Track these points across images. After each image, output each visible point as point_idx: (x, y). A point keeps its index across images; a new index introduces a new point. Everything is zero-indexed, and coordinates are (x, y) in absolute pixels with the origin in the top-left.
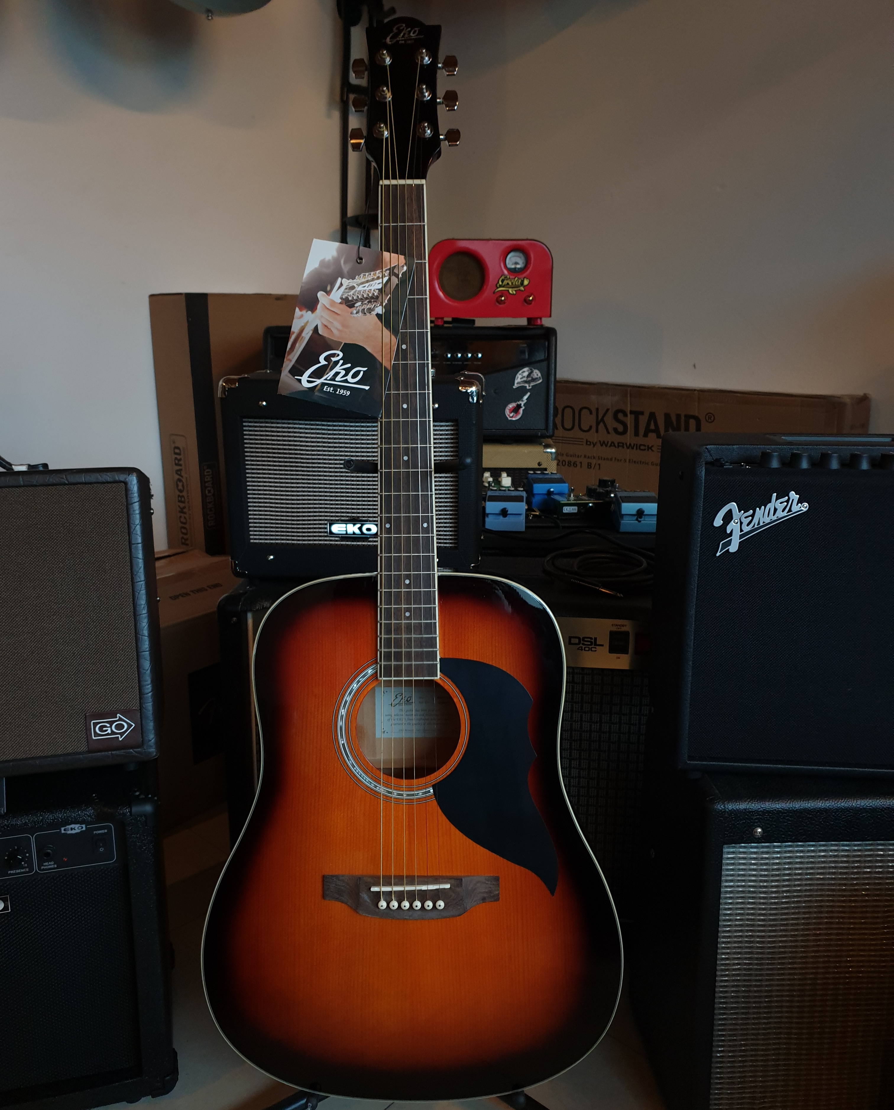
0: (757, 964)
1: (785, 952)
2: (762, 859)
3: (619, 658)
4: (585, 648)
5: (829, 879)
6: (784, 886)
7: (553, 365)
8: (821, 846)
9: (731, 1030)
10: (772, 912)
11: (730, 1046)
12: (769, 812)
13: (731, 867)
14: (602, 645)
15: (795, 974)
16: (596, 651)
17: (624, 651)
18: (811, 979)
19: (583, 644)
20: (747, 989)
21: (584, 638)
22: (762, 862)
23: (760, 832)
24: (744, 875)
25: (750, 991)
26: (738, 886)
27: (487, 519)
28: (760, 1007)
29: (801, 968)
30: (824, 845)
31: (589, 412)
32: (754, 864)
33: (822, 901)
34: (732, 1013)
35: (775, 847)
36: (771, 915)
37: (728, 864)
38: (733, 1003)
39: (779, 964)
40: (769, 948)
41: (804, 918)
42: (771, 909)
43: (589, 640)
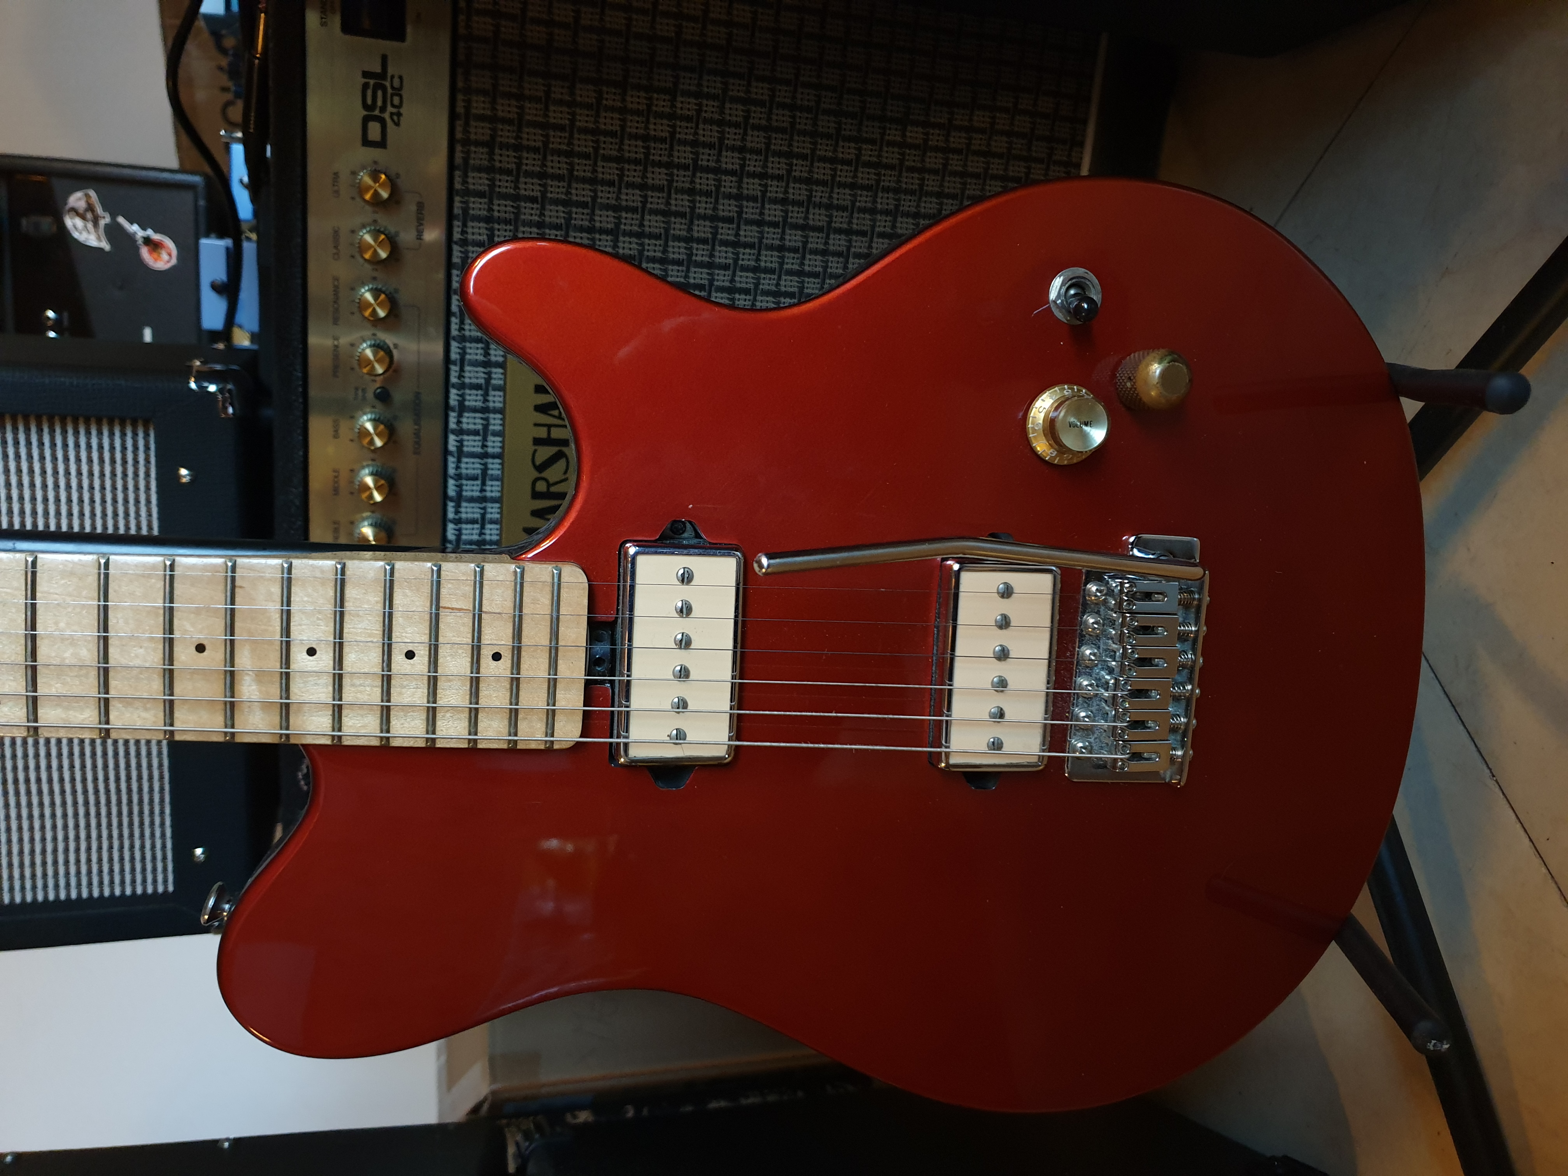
3: (418, 16)
4: (393, 106)
7: (57, 165)
14: (384, 59)
16: (401, 78)
19: (383, 109)
21: (365, 106)
43: (369, 93)
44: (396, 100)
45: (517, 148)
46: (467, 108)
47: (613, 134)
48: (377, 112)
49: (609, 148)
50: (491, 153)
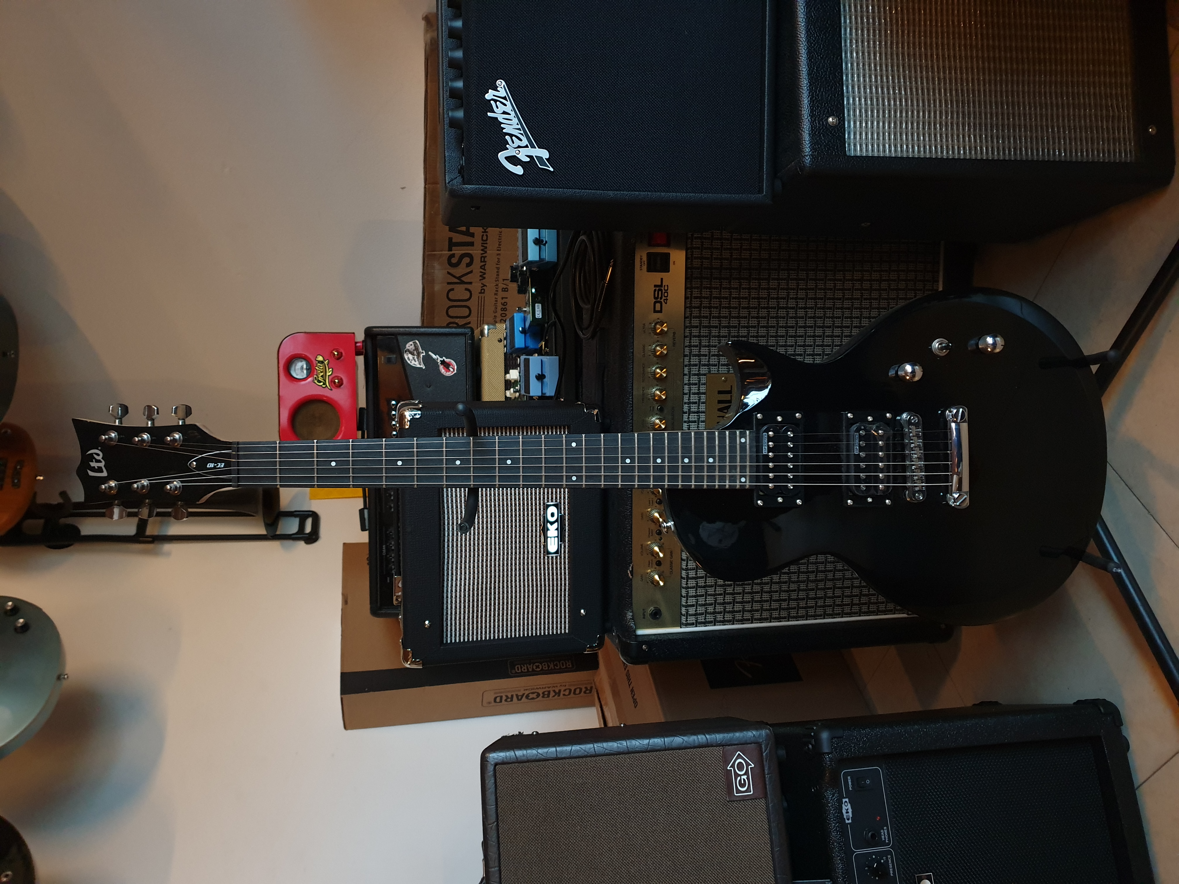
0: (969, 118)
1: (957, 90)
2: (861, 116)
3: (674, 262)
4: (665, 297)
5: (880, 48)
6: (889, 93)
7: (401, 329)
8: (846, 57)
9: (1037, 143)
10: (915, 104)
11: (1054, 143)
12: (812, 111)
13: (870, 147)
14: (662, 279)
15: (978, 80)
16: (667, 286)
17: (666, 258)
18: (983, 63)
19: (661, 298)
20: (995, 128)
21: (655, 298)
22: (864, 116)
23: (833, 119)
24: (878, 134)
25: (997, 125)
26: (890, 139)
27: (548, 394)
28: (1014, 114)
29: (973, 74)
30: (846, 53)
31: (451, 292)
32: (866, 124)
33: (903, 54)
34: (1020, 142)
35: (848, 103)
36: (918, 105)
37: (867, 150)
38: (1009, 142)
39: (968, 96)
40: (952, 106)
41: (921, 72)
42: (912, 105)
43: (656, 292)
44: (666, 294)
45: (710, 308)
46: (691, 294)
47: (746, 298)
48: (659, 300)
49: (744, 304)
50: (700, 311)
